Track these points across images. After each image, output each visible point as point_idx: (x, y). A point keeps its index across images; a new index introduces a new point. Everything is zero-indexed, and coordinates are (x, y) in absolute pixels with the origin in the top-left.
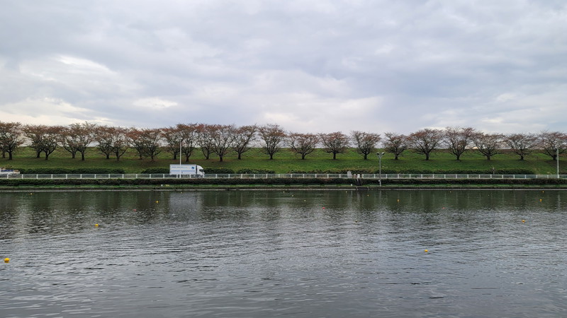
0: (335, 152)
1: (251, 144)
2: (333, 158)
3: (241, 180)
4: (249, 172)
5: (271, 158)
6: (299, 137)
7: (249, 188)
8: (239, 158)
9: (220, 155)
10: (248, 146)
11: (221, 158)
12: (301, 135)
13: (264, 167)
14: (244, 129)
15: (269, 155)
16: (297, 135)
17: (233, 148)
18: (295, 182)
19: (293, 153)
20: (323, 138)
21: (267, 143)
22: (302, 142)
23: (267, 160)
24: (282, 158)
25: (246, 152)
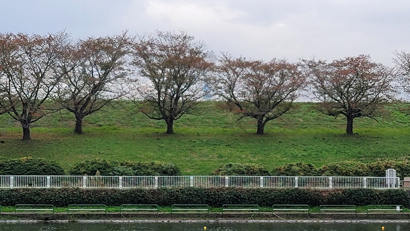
0: (352, 113)
1: (112, 90)
2: (344, 130)
3: (82, 192)
4: (105, 169)
5: (170, 131)
6: (249, 70)
7: (105, 216)
8: (78, 130)
9: (24, 122)
10: (105, 95)
11: (26, 131)
12: (255, 66)
13: (150, 156)
14: (93, 47)
15: (163, 122)
16: (242, 64)
17: (60, 100)
18: (237, 199)
19: (230, 117)
20: (316, 72)
21: (158, 87)
22: (257, 83)
23: (158, 136)
24: (200, 130)
25: (99, 114)
